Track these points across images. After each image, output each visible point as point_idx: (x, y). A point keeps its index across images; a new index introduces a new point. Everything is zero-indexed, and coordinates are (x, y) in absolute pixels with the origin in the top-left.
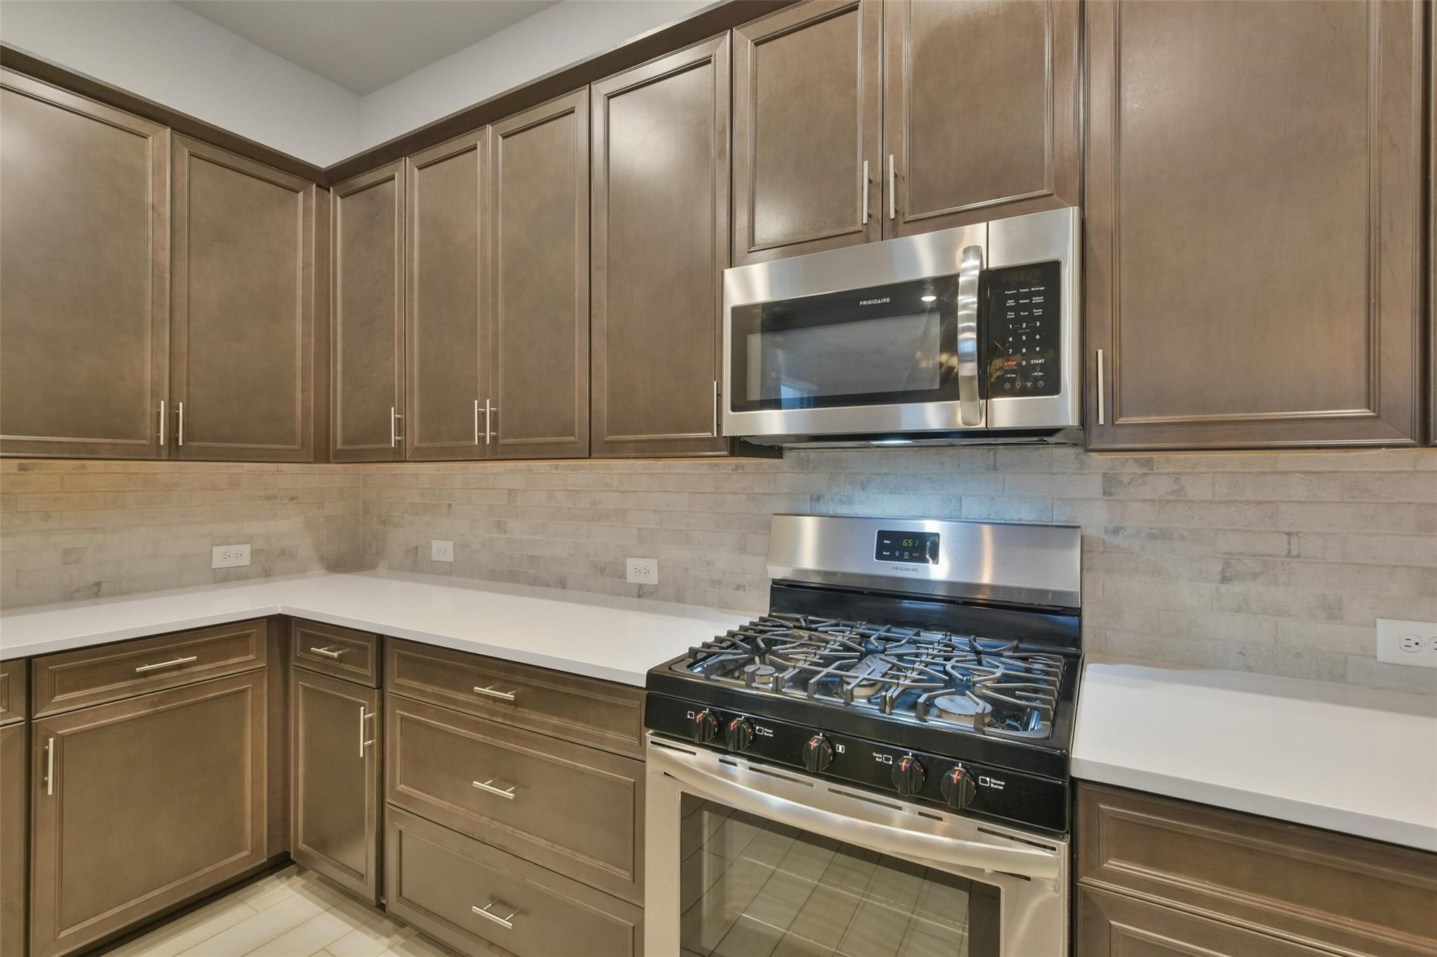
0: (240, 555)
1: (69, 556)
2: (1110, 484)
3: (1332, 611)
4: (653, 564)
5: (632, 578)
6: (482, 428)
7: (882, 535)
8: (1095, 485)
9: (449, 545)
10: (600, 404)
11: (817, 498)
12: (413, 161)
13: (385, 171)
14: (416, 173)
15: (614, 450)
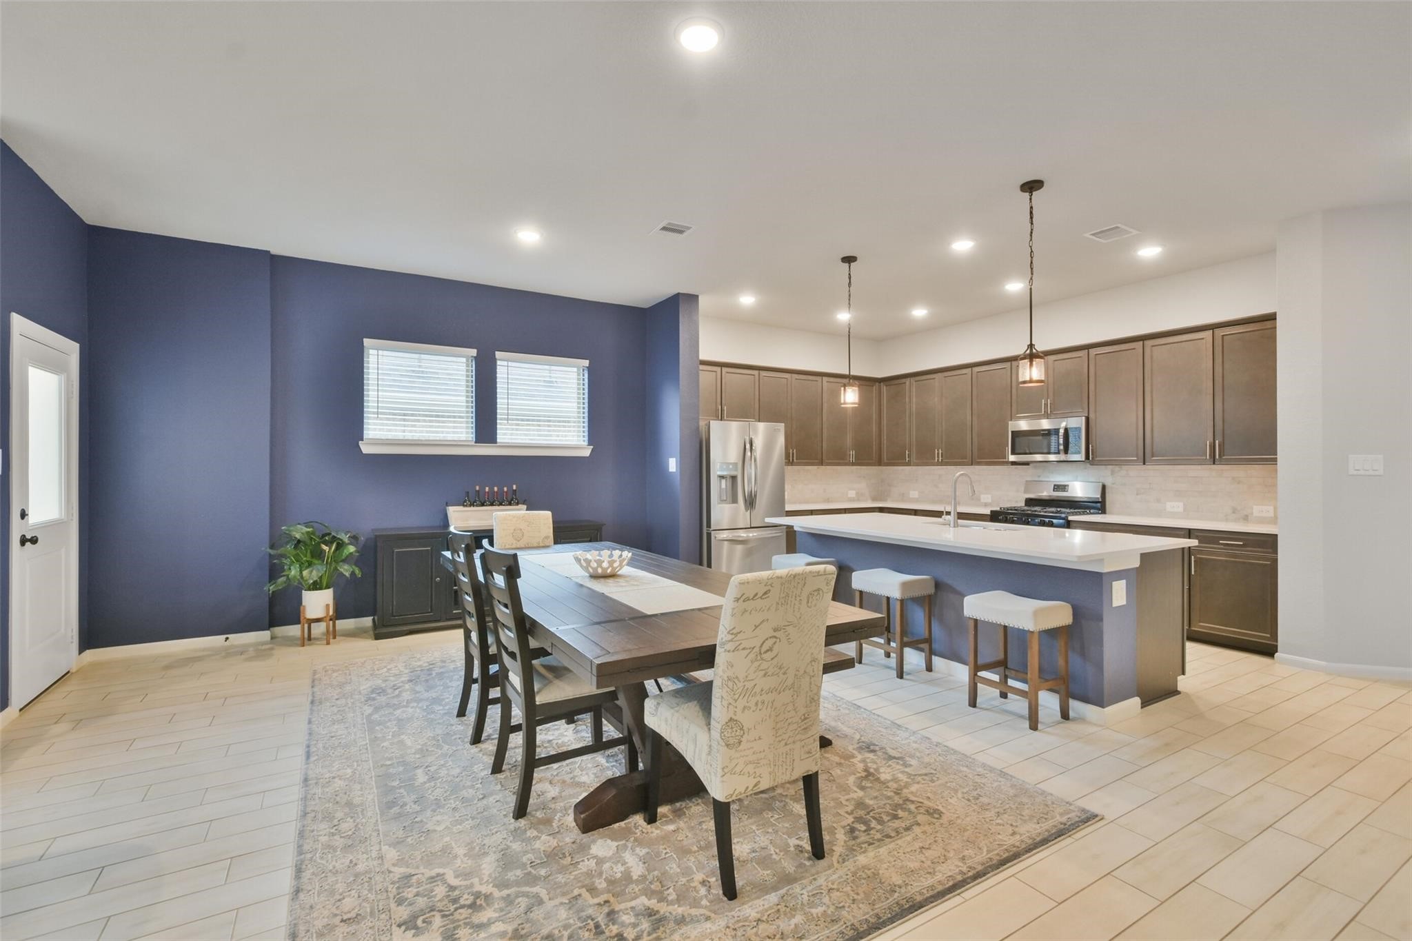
0: (852, 494)
2: (1113, 473)
3: (1158, 501)
4: (989, 496)
5: (982, 501)
6: (938, 457)
7: (1055, 485)
8: (1109, 471)
9: (917, 492)
10: (975, 451)
11: (1039, 476)
12: (913, 380)
13: (903, 380)
14: (914, 383)
15: (979, 464)
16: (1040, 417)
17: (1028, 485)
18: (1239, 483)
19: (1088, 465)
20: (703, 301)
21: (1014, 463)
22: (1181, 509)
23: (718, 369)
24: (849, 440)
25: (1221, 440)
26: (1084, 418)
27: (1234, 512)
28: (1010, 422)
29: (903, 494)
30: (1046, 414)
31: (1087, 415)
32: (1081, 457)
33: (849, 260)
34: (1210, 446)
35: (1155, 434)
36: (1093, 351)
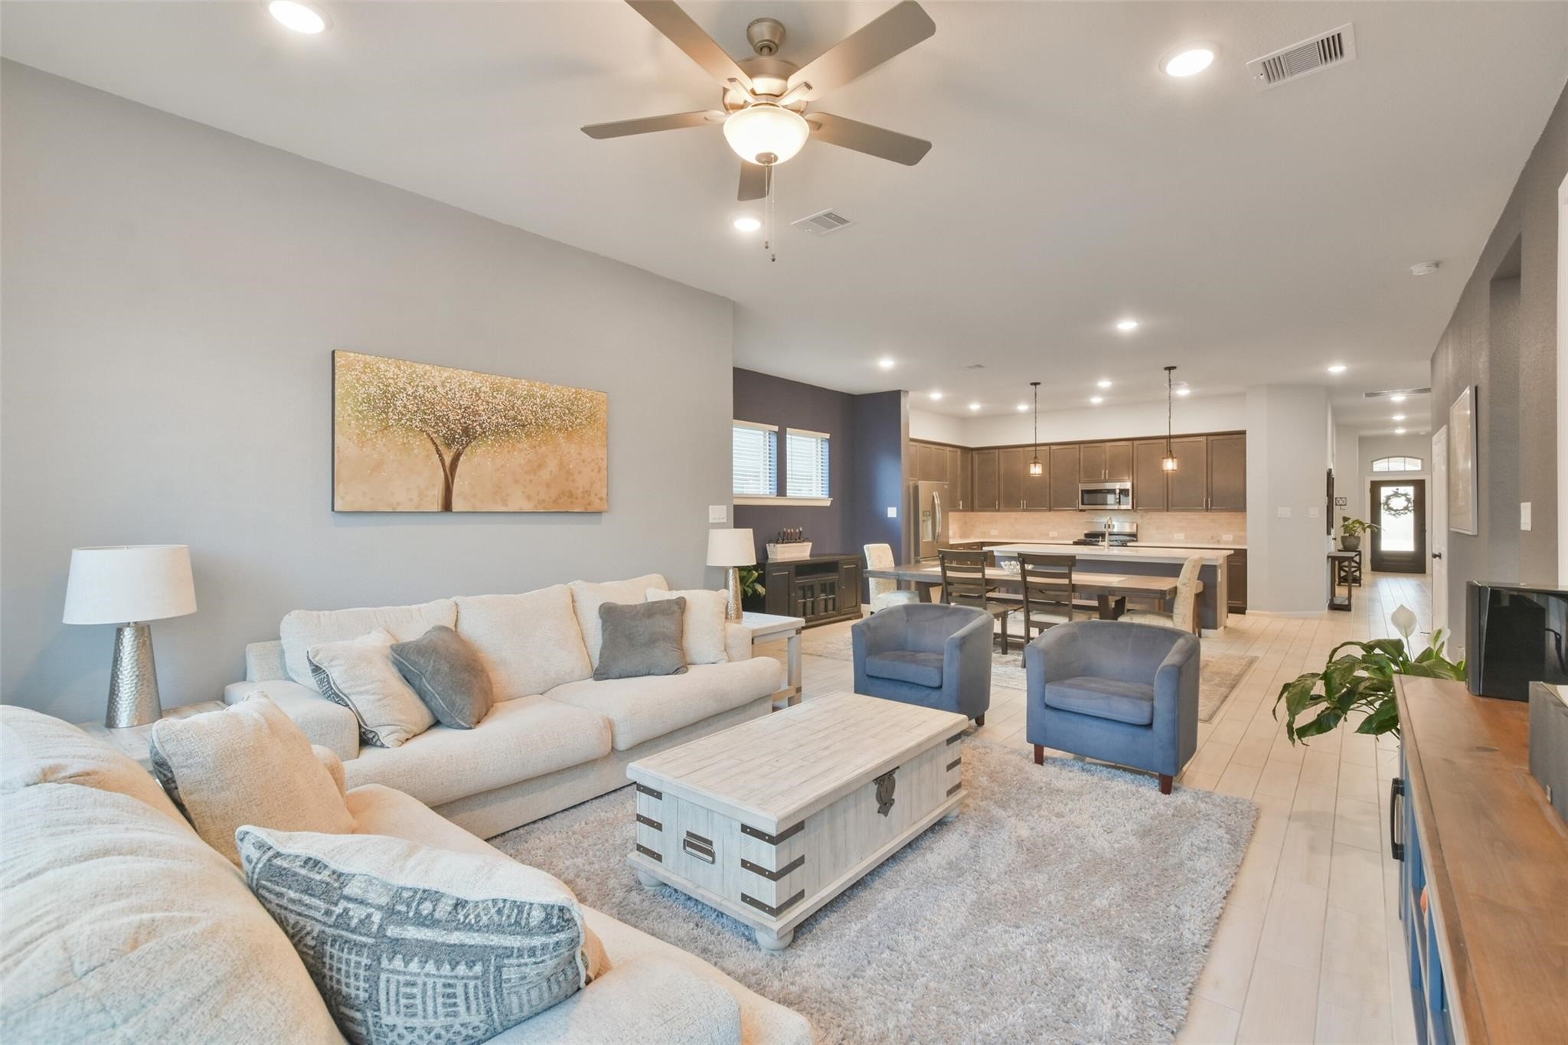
2: (1142, 516)
3: (1170, 533)
4: (1056, 533)
5: (1050, 536)
6: (1023, 506)
8: (1139, 516)
10: (1052, 502)
12: (1000, 451)
13: (993, 451)
14: (1004, 453)
15: (1054, 511)
18: (1214, 522)
19: (1131, 512)
20: (910, 393)
21: (1081, 510)
22: (1183, 538)
25: (1211, 495)
27: (1212, 539)
28: (1080, 484)
30: (1103, 480)
31: (1130, 481)
32: (1130, 507)
34: (1205, 500)
35: (1174, 492)
36: (1136, 442)
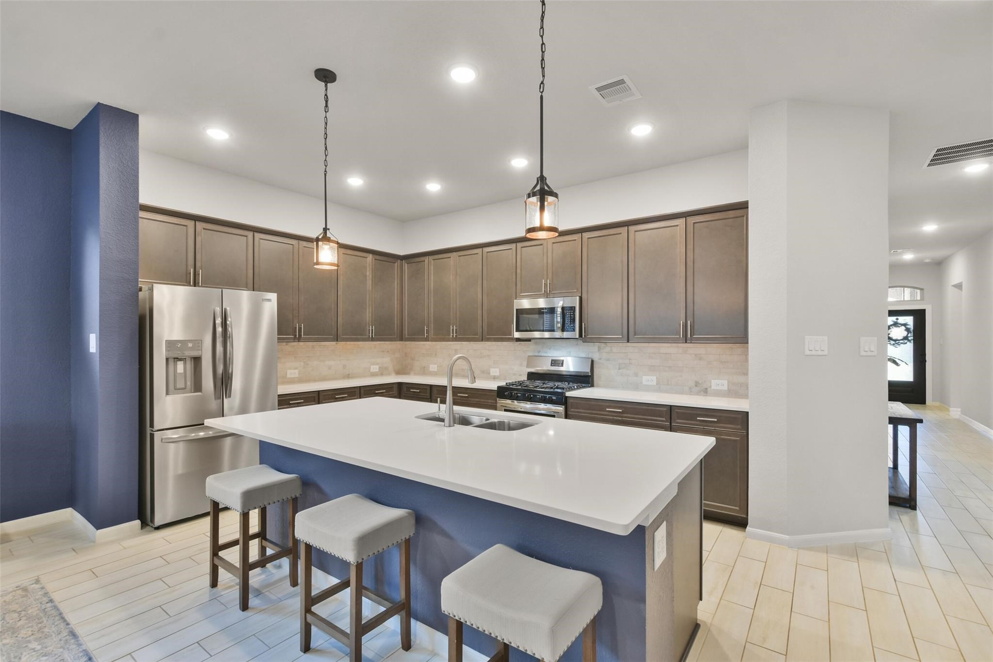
1: (344, 366)
2: (599, 349)
3: (636, 375)
4: (497, 370)
5: (491, 374)
6: (453, 333)
7: (552, 360)
8: (596, 348)
9: (436, 366)
10: (485, 328)
11: (539, 352)
12: (431, 258)
13: (422, 259)
14: (432, 261)
15: (488, 340)
16: (539, 296)
17: (530, 360)
18: (700, 359)
19: (580, 342)
21: (518, 340)
22: (654, 383)
23: (190, 223)
24: (368, 315)
25: (692, 320)
26: (578, 297)
27: (696, 386)
28: (515, 300)
29: (424, 367)
30: (546, 294)
31: (580, 295)
32: (576, 334)
33: (325, 76)
34: (683, 325)
35: (637, 314)
36: (586, 235)
